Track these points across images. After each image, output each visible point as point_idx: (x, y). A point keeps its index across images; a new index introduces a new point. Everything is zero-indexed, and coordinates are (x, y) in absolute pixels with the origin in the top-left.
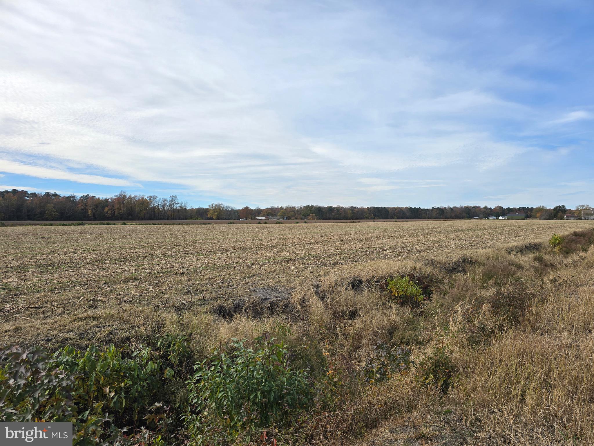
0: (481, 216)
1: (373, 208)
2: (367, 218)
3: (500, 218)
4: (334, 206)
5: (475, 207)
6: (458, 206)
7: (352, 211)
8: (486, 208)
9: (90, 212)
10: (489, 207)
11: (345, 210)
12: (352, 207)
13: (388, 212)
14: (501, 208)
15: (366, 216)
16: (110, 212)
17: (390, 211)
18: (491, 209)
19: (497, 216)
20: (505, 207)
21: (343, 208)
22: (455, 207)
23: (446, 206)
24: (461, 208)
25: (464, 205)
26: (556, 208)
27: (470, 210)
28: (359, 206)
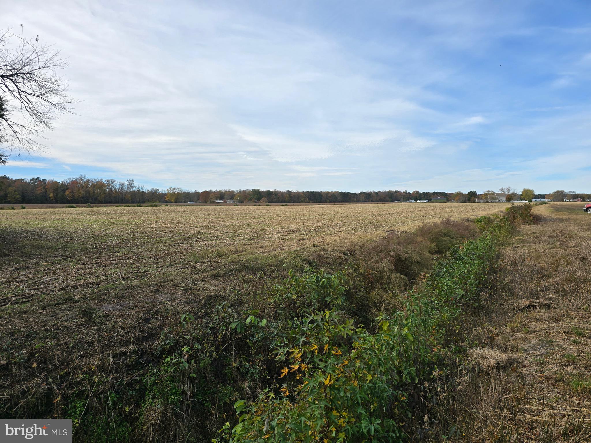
0: (402, 199)
1: (308, 192)
2: (303, 202)
3: (418, 201)
4: (272, 190)
5: (396, 192)
6: (382, 191)
7: (290, 195)
8: (405, 192)
9: (51, 195)
10: (408, 191)
11: (282, 194)
12: (288, 191)
13: (322, 196)
14: (418, 192)
15: (302, 200)
16: (70, 195)
17: (323, 195)
18: (409, 193)
19: (416, 200)
20: (421, 191)
21: (280, 192)
22: (379, 192)
23: (372, 191)
24: (385, 192)
25: (387, 190)
26: (469, 193)
27: (392, 194)
28: (295, 191)
